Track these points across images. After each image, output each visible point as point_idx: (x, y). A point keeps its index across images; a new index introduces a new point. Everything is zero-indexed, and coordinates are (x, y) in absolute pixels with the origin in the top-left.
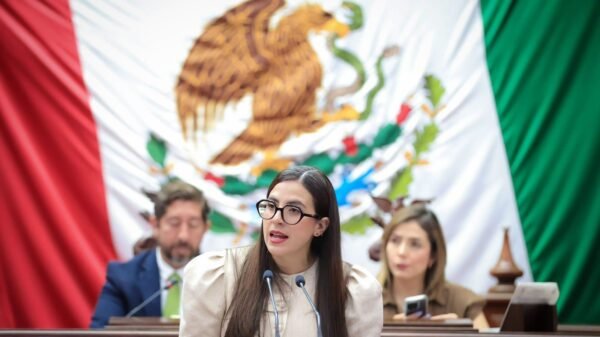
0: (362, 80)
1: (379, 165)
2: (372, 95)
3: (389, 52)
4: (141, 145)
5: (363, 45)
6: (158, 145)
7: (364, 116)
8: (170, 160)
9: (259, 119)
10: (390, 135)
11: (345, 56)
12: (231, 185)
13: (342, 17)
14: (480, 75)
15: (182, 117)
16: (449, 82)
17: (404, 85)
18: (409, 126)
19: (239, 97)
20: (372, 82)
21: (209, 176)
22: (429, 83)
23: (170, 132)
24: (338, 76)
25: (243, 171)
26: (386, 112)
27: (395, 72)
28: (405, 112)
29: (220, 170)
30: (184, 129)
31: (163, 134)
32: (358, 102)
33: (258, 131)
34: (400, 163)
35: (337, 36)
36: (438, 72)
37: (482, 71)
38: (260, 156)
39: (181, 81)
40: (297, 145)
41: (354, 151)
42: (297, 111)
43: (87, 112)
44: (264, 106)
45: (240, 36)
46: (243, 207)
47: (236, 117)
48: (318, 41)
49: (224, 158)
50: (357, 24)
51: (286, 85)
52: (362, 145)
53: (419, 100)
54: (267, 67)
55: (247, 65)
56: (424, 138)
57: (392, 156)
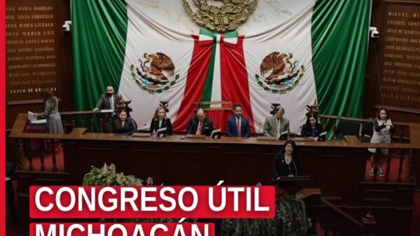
0: (291, 66)
1: (293, 80)
2: (293, 69)
3: (296, 62)
4: (254, 76)
5: (292, 61)
6: (257, 76)
7: (291, 72)
8: (259, 79)
9: (273, 73)
10: (296, 75)
11: (288, 62)
12: (269, 83)
13: (289, 56)
14: (311, 67)
15: (261, 72)
16: (306, 67)
17: (299, 67)
18: (299, 74)
19: (271, 69)
20: (293, 66)
21: (265, 81)
22: (302, 67)
23: (259, 74)
24: (288, 65)
27: (297, 65)
28: (298, 71)
29: (267, 81)
30: (262, 74)
32: (290, 70)
35: (288, 59)
36: (305, 65)
39: (261, 67)
40: (280, 77)
42: (280, 71)
43: (246, 71)
44: (275, 70)
45: (271, 59)
46: (271, 87)
47: (270, 72)
48: (284, 60)
49: (268, 78)
50: (291, 57)
52: (291, 77)
53: (301, 69)
56: (301, 76)
57: (296, 79)
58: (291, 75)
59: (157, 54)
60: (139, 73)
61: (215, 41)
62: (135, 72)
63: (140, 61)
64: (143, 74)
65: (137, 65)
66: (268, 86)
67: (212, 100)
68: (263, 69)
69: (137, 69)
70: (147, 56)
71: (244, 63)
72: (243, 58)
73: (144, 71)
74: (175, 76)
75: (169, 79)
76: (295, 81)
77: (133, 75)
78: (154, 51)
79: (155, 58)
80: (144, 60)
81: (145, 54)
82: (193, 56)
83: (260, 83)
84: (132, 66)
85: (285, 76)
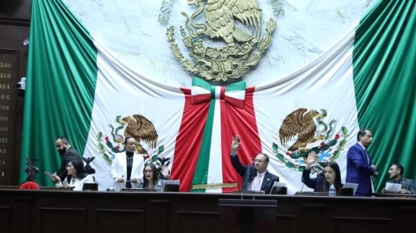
0: (326, 129)
1: (331, 150)
2: (329, 132)
3: (332, 122)
4: (271, 146)
5: (326, 120)
6: (275, 146)
7: (326, 138)
8: (278, 150)
9: (300, 139)
10: (334, 143)
11: (321, 123)
12: (293, 156)
15: (281, 139)
17: (337, 130)
18: (339, 141)
19: (295, 134)
20: (329, 129)
21: (288, 154)
22: (343, 129)
23: (278, 143)
24: (320, 128)
27: (335, 126)
28: (337, 136)
29: (290, 152)
30: (282, 142)
31: (276, 143)
32: (325, 134)
34: (336, 149)
35: (320, 118)
36: (346, 126)
39: (281, 130)
40: (310, 146)
41: (324, 147)
42: (309, 136)
43: (259, 139)
44: (301, 136)
45: (296, 119)
46: (296, 161)
47: (294, 139)
48: (315, 119)
49: (291, 149)
50: (325, 115)
51: (307, 131)
52: (326, 145)
53: (341, 133)
55: (297, 126)
56: (342, 143)
57: (334, 148)
58: (326, 142)
59: (134, 116)
60: (109, 144)
61: (212, 96)
62: (104, 143)
63: (111, 126)
64: (115, 145)
65: (107, 133)
66: (293, 161)
67: (209, 182)
68: (284, 134)
69: (107, 139)
70: (121, 120)
71: (255, 127)
72: (255, 120)
73: (115, 141)
74: (157, 148)
75: (149, 153)
76: (333, 151)
77: (102, 147)
78: (129, 113)
79: (131, 123)
80: (116, 125)
81: (118, 117)
82: (183, 119)
83: (280, 156)
84: (101, 134)
85: (317, 144)
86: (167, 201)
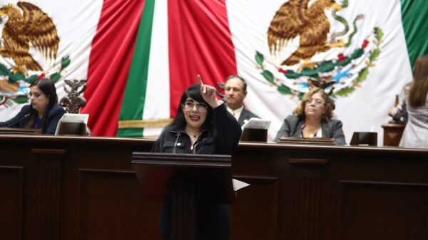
0: (347, 29)
1: (354, 66)
2: (351, 36)
3: (359, 17)
5: (347, 14)
6: (260, 56)
7: (347, 45)
8: (264, 63)
9: (302, 46)
10: (359, 53)
12: (290, 75)
15: (270, 45)
16: (385, 30)
17: (365, 32)
18: (367, 50)
19: (294, 37)
20: (351, 30)
21: (281, 70)
22: (376, 31)
23: (264, 50)
24: (336, 27)
25: (295, 68)
26: (357, 43)
28: (366, 43)
29: (285, 68)
30: (271, 50)
31: (261, 52)
32: (345, 39)
33: (301, 51)
34: (363, 66)
35: (336, 10)
36: (380, 27)
37: (400, 26)
38: (302, 62)
39: (270, 30)
40: (319, 57)
41: (343, 60)
42: (318, 43)
43: (231, 42)
44: (305, 40)
45: (295, 10)
46: (295, 84)
47: (293, 45)
48: (328, 12)
49: (287, 62)
50: (345, 5)
51: (314, 31)
52: (347, 57)
53: (372, 38)
54: (306, 24)
55: (297, 23)
56: (374, 55)
57: (359, 63)
58: (348, 52)
59: (19, 4)
66: (289, 83)
74: (59, 58)
75: (45, 68)
76: (358, 69)
79: (13, 15)
82: (103, 10)
83: (268, 75)
85: (332, 55)
86: (62, 151)
